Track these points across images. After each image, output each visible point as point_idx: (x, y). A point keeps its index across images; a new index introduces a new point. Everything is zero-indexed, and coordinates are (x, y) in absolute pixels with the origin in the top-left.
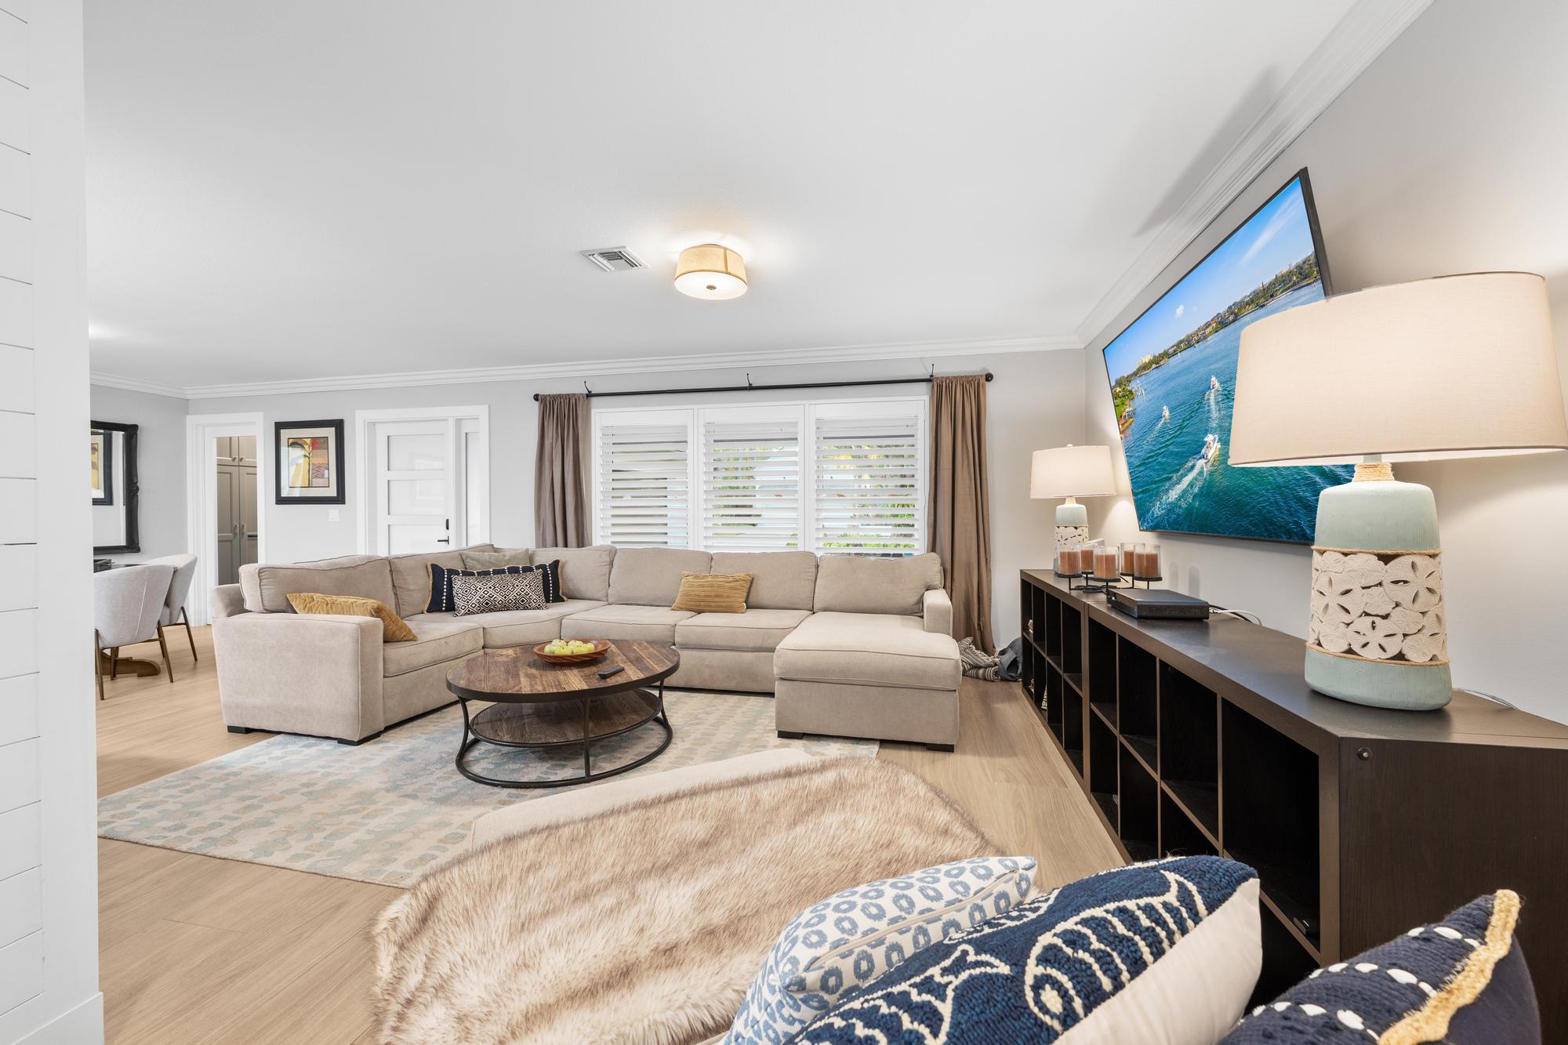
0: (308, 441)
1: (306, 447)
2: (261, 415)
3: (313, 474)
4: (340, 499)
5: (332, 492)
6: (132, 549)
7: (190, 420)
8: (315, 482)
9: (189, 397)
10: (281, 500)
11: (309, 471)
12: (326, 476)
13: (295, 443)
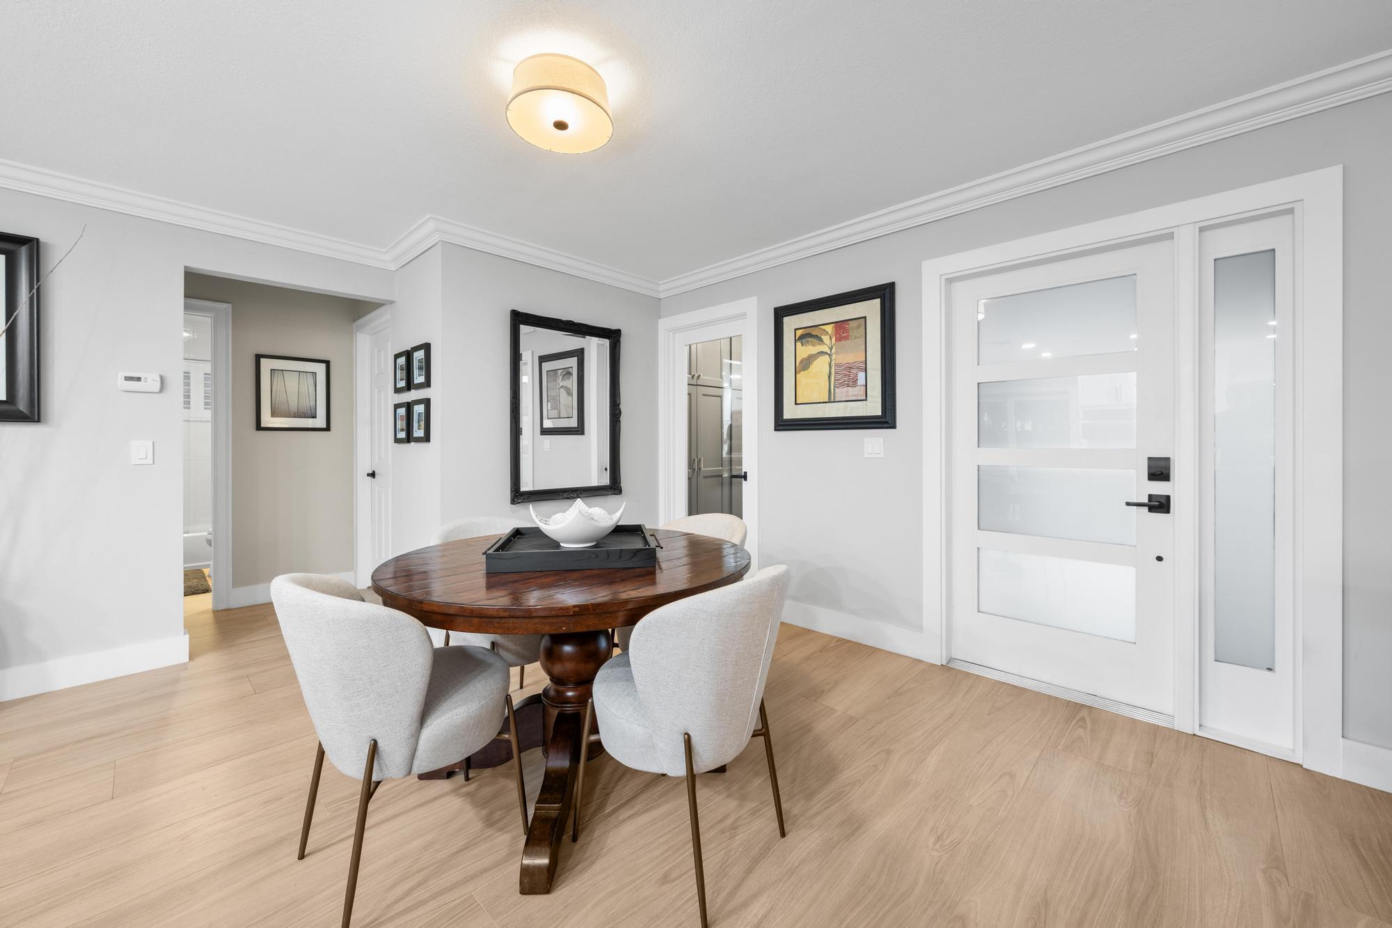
0: (829, 329)
1: (826, 339)
2: (753, 300)
3: (835, 380)
4: (886, 420)
5: (873, 407)
6: (615, 490)
7: (664, 324)
8: (841, 393)
9: (662, 296)
10: (782, 424)
11: (829, 377)
12: (861, 381)
13: (807, 336)
